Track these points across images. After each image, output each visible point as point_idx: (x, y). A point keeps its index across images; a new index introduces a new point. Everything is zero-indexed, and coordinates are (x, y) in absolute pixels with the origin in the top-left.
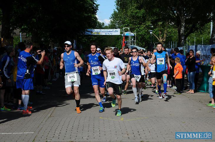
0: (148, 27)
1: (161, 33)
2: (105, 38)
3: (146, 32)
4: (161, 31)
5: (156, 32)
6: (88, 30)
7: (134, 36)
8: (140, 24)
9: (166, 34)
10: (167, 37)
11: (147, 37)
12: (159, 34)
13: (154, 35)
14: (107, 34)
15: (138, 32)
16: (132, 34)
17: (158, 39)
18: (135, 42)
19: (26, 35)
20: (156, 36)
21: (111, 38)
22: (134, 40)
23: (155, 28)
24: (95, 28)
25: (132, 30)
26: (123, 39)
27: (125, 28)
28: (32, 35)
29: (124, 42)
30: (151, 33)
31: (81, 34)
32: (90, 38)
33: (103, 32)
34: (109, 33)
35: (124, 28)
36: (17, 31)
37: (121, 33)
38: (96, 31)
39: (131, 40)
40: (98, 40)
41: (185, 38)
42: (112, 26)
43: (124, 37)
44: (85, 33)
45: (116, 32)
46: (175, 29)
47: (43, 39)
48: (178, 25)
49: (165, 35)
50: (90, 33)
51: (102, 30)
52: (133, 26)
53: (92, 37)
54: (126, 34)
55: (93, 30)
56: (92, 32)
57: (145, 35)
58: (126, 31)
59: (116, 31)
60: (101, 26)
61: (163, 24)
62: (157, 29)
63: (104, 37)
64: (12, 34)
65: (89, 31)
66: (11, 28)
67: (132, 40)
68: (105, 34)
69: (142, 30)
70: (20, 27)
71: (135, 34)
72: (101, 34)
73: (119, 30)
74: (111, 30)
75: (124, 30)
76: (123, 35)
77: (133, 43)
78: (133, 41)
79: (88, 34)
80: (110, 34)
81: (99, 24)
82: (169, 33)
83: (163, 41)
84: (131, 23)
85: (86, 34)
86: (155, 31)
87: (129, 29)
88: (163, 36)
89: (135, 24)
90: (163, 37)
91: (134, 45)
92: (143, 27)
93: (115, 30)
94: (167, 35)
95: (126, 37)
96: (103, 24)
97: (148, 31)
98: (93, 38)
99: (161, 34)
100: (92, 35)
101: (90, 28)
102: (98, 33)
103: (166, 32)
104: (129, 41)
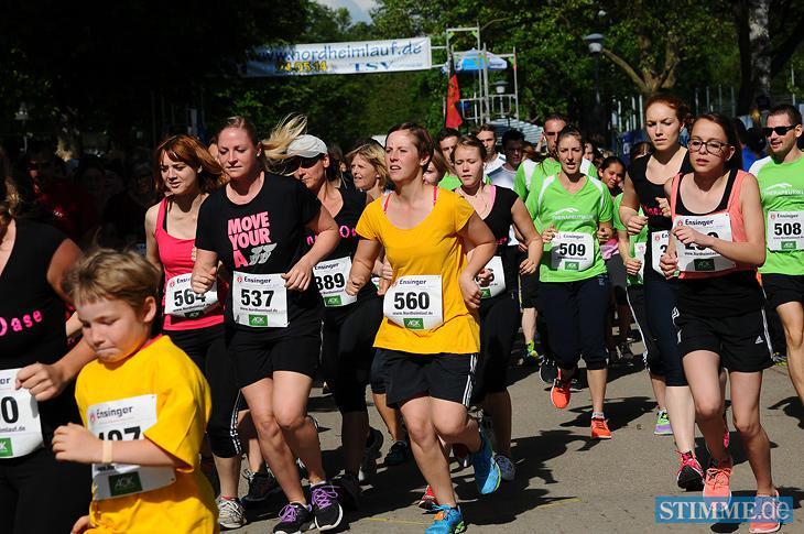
0: (580, 19)
1: (647, 43)
2: (355, 91)
3: (568, 45)
4: (647, 33)
5: (621, 40)
6: (258, 51)
7: (503, 71)
8: (536, 5)
9: (675, 47)
10: (681, 64)
11: (575, 69)
12: (639, 51)
13: (615, 58)
14: (363, 69)
15: (525, 46)
16: (497, 61)
17: (636, 79)
18: (513, 101)
20: (622, 63)
21: (389, 87)
22: (509, 89)
23: (615, 17)
24: (296, 36)
25: (492, 40)
26: (451, 92)
27: (460, 29)
29: (457, 105)
30: (596, 47)
31: (226, 76)
32: (277, 95)
33: (341, 59)
34: (373, 61)
35: (450, 32)
37: (439, 57)
38: (302, 56)
39: (492, 89)
40: (321, 103)
42: (392, 27)
43: (453, 81)
44: (244, 69)
45: (412, 55)
46: (722, 19)
47: (21, 114)
49: (670, 55)
50: (270, 69)
51: (338, 48)
52: (500, 16)
53: (288, 86)
54: (465, 60)
55: (286, 50)
56: (281, 60)
57: (565, 58)
58: (466, 44)
59: (408, 50)
60: (331, 29)
62: (625, 27)
63: (348, 85)
65: (266, 59)
67: (500, 90)
68: (352, 70)
69: (547, 36)
71: (513, 61)
72: (330, 71)
73: (423, 43)
74: (385, 45)
75: (452, 41)
76: (446, 68)
77: (506, 107)
78: (506, 100)
79: (260, 71)
80: (381, 69)
81: (320, 13)
82: (694, 41)
83: (659, 88)
85: (250, 73)
86: (614, 33)
87: (477, 35)
88: (661, 59)
89: (510, 7)
90: (658, 68)
91: (507, 117)
92: (549, 19)
93: (402, 43)
94: (681, 54)
95: (467, 79)
96: (345, 14)
97: (577, 37)
98: (290, 94)
99: (650, 50)
100: (286, 79)
101: (271, 39)
102: (314, 64)
103: (677, 39)
104: (481, 99)
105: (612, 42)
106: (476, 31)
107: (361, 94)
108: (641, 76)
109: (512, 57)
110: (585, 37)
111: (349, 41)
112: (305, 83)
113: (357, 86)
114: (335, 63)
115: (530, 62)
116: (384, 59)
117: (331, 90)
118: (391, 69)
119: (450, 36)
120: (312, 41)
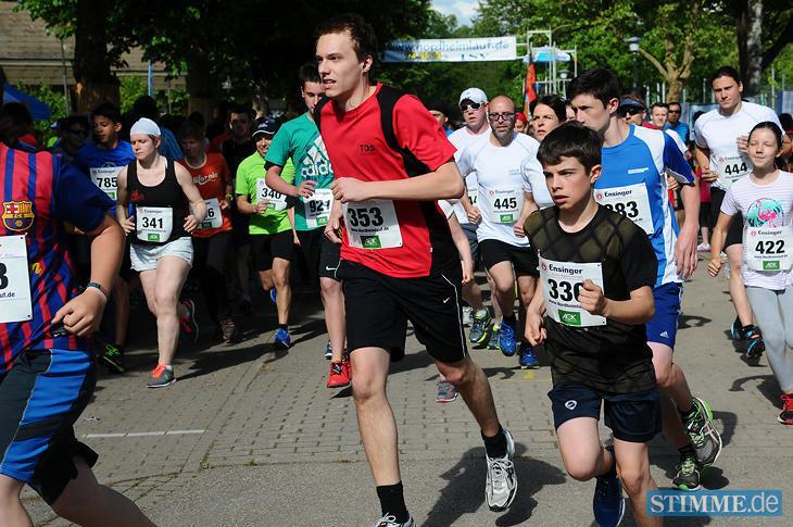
0: (623, 27)
1: (671, 46)
2: (458, 74)
3: (614, 46)
4: (671, 37)
5: (652, 44)
6: (394, 44)
7: (566, 63)
8: (592, 16)
9: (691, 49)
10: (694, 62)
11: (617, 63)
12: (665, 51)
13: (647, 56)
14: (467, 59)
15: (583, 45)
16: (563, 55)
19: (166, 70)
20: (652, 59)
21: (484, 71)
22: (570, 75)
23: (649, 27)
24: (420, 33)
25: (560, 39)
26: (529, 76)
27: (537, 31)
28: (189, 71)
29: (533, 86)
30: (634, 47)
32: (404, 75)
33: (451, 51)
34: (474, 53)
35: (530, 34)
36: (134, 56)
37: (521, 51)
38: (425, 49)
39: (558, 75)
40: (433, 82)
41: (765, 65)
42: (487, 28)
43: (530, 69)
44: (383, 56)
45: (503, 49)
46: (726, 30)
47: (227, 85)
48: (737, 15)
49: (687, 54)
50: (401, 57)
51: (449, 43)
52: (567, 23)
53: (412, 70)
54: (540, 54)
55: (414, 43)
56: (409, 51)
57: (611, 55)
58: (540, 42)
59: (499, 46)
60: (443, 30)
61: (679, 11)
62: (655, 32)
63: (456, 69)
64: (113, 68)
65: (399, 49)
66: (110, 47)
67: (564, 76)
68: (459, 59)
69: (599, 38)
70: (144, 40)
71: (575, 56)
72: (443, 59)
73: (511, 41)
74: (483, 41)
75: (531, 40)
76: (526, 59)
79: (396, 59)
80: (480, 59)
81: (436, 18)
82: (703, 45)
83: (679, 79)
84: (555, 12)
85: (387, 60)
86: (647, 37)
87: (549, 36)
88: (680, 57)
89: (573, 17)
90: (679, 62)
92: (601, 26)
93: (495, 40)
94: (695, 54)
95: (541, 67)
96: (453, 19)
97: (620, 39)
98: (413, 75)
99: (673, 51)
100: (410, 65)
101: (402, 36)
102: (433, 54)
103: (692, 43)
104: (550, 82)
105: (646, 43)
106: (548, 33)
107: (462, 76)
108: (666, 69)
109: (574, 52)
110: (626, 40)
111: (456, 37)
112: (423, 67)
113: (460, 70)
114: (448, 54)
115: (586, 57)
116: (482, 51)
117: (443, 73)
118: (487, 59)
119: (529, 37)
120: (430, 38)
